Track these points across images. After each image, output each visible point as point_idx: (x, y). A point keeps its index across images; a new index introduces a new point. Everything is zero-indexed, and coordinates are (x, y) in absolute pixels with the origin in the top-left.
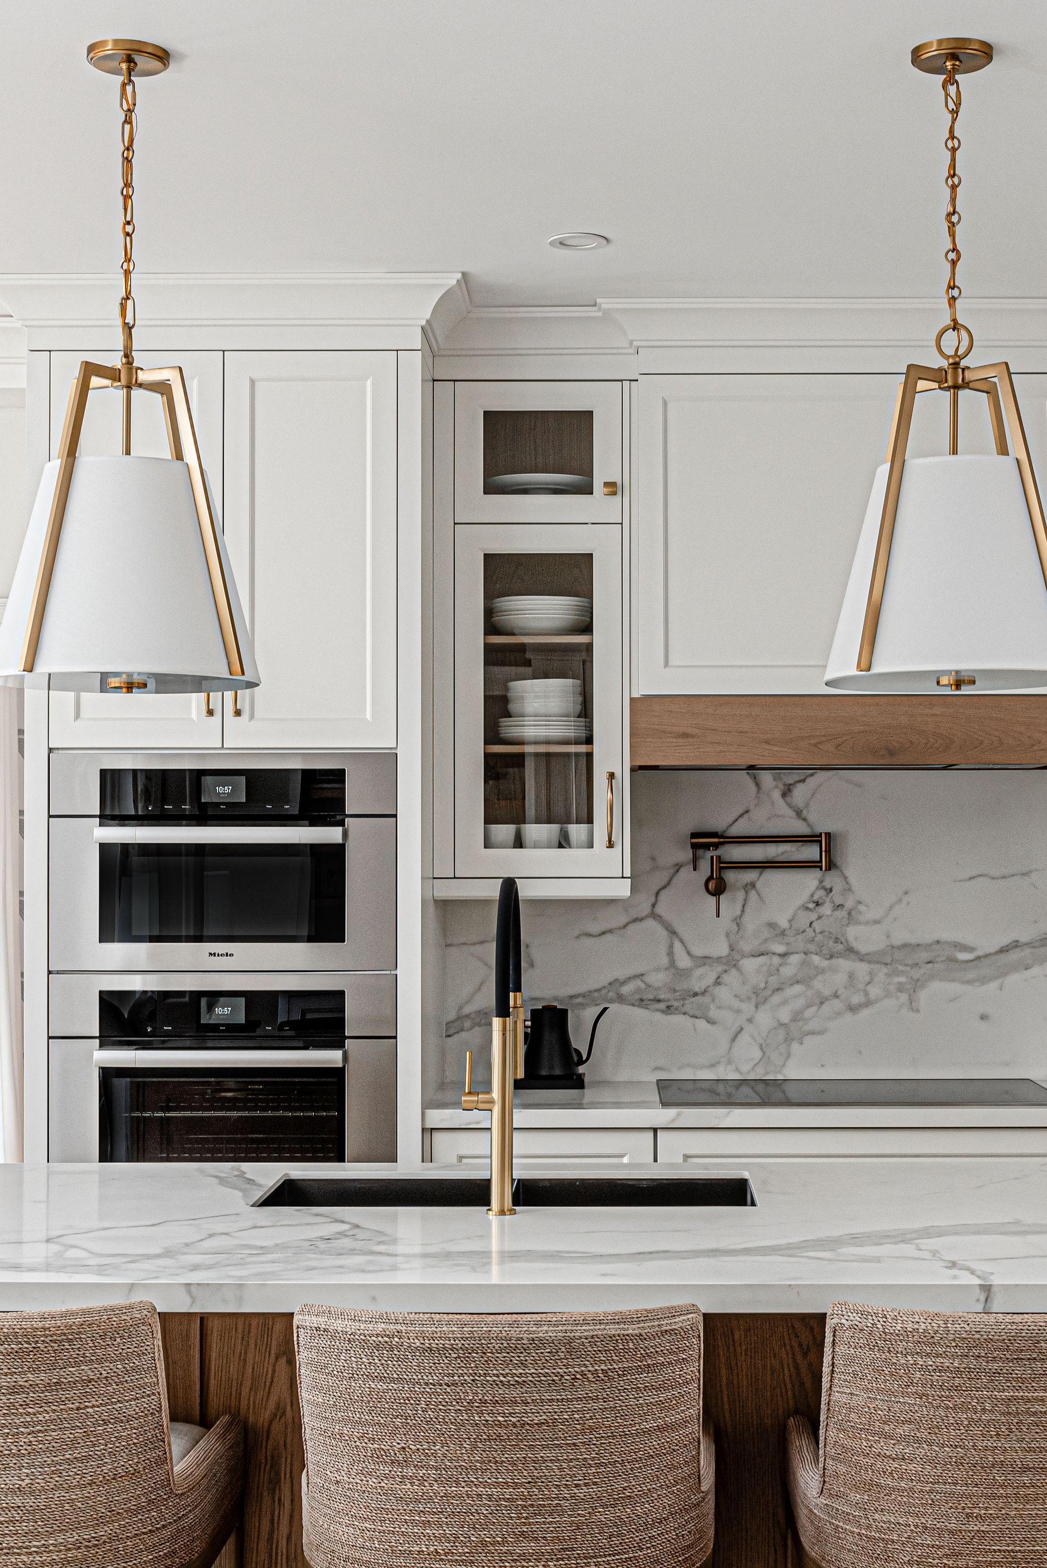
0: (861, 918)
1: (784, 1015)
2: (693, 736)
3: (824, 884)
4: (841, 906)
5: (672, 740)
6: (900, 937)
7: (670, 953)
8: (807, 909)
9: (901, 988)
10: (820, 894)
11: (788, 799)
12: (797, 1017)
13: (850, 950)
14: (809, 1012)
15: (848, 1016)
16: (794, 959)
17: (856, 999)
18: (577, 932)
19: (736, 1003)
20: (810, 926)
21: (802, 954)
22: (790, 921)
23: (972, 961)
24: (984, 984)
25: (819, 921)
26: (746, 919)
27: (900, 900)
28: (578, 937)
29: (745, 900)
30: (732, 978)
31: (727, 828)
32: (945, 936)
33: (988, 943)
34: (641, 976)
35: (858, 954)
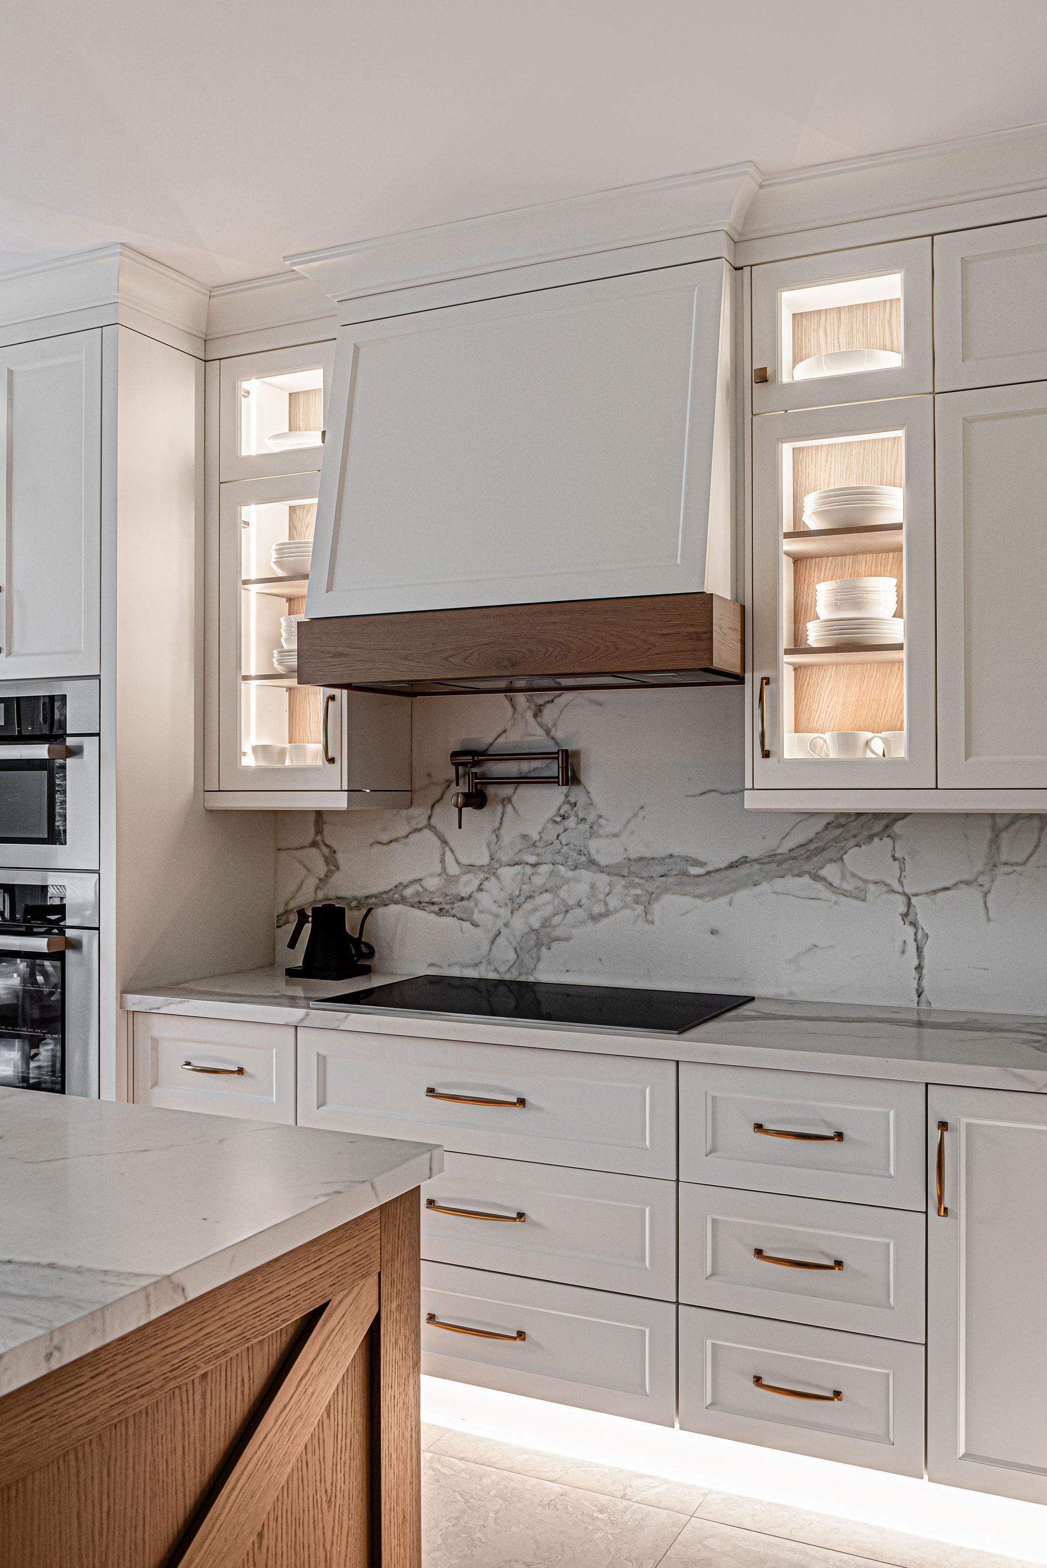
0: (602, 832)
1: (535, 922)
2: (345, 656)
3: (569, 798)
4: (584, 820)
5: (329, 660)
6: (636, 851)
7: (442, 861)
8: (555, 822)
9: (637, 900)
10: (566, 807)
11: (539, 719)
12: (546, 923)
13: (593, 862)
14: (556, 920)
15: (590, 926)
16: (543, 869)
17: (597, 909)
18: (371, 841)
19: (494, 908)
20: (557, 839)
21: (551, 865)
22: (540, 833)
23: (703, 875)
24: (714, 898)
25: (566, 834)
26: (503, 831)
27: (636, 815)
28: (371, 845)
29: (503, 814)
30: (492, 885)
31: (489, 747)
32: (677, 851)
33: (718, 859)
34: (419, 880)
35: (599, 866)
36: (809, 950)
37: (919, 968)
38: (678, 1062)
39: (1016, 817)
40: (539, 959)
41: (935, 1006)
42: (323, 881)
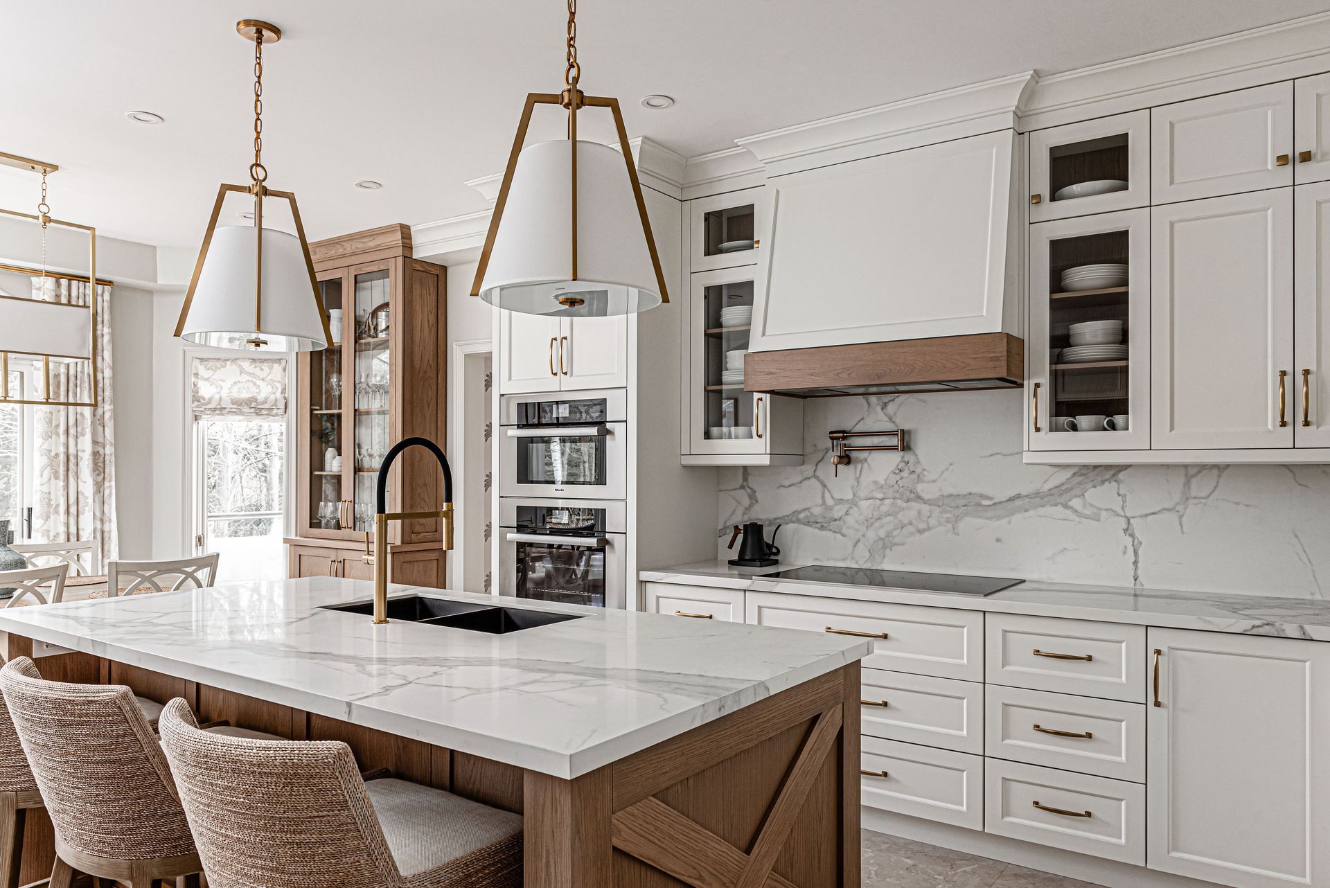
0: (925, 479)
1: (882, 534)
2: (773, 374)
3: (904, 459)
4: (913, 472)
6: (948, 490)
7: (823, 497)
8: (895, 473)
9: (948, 521)
10: (902, 465)
11: (885, 411)
12: (889, 534)
13: (919, 497)
14: (895, 533)
15: (917, 536)
16: (887, 502)
17: (922, 526)
18: (778, 485)
19: (857, 526)
20: (896, 483)
21: (892, 500)
22: (885, 480)
23: (991, 506)
24: (999, 519)
25: (902, 480)
26: (862, 479)
28: (779, 487)
29: (862, 468)
30: (854, 511)
31: (852, 428)
32: (974, 490)
33: (1001, 496)
34: (808, 509)
35: (922, 499)
36: (1062, 551)
37: (1135, 563)
38: (984, 612)
39: (1203, 467)
40: (884, 557)
41: (1146, 586)
42: (748, 509)
